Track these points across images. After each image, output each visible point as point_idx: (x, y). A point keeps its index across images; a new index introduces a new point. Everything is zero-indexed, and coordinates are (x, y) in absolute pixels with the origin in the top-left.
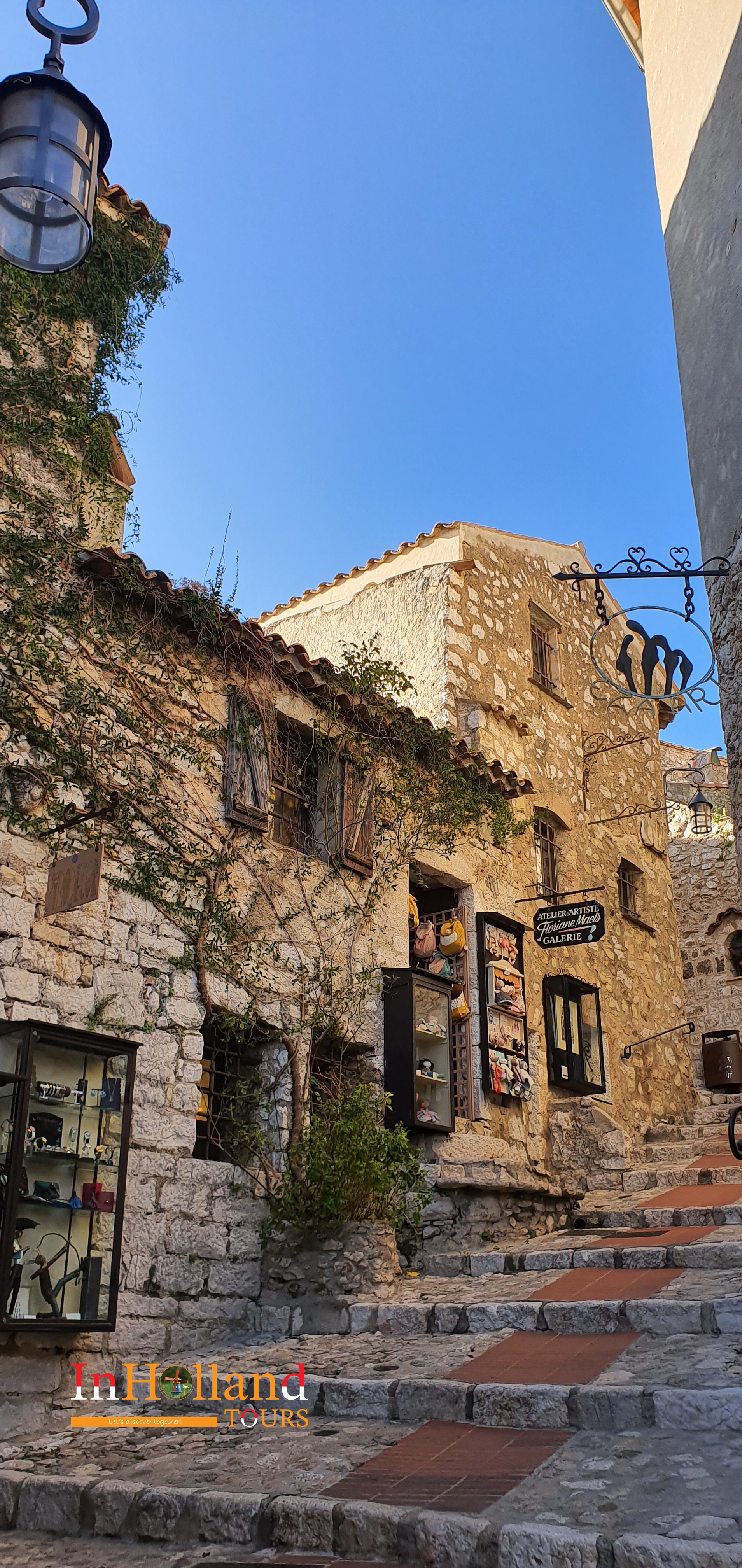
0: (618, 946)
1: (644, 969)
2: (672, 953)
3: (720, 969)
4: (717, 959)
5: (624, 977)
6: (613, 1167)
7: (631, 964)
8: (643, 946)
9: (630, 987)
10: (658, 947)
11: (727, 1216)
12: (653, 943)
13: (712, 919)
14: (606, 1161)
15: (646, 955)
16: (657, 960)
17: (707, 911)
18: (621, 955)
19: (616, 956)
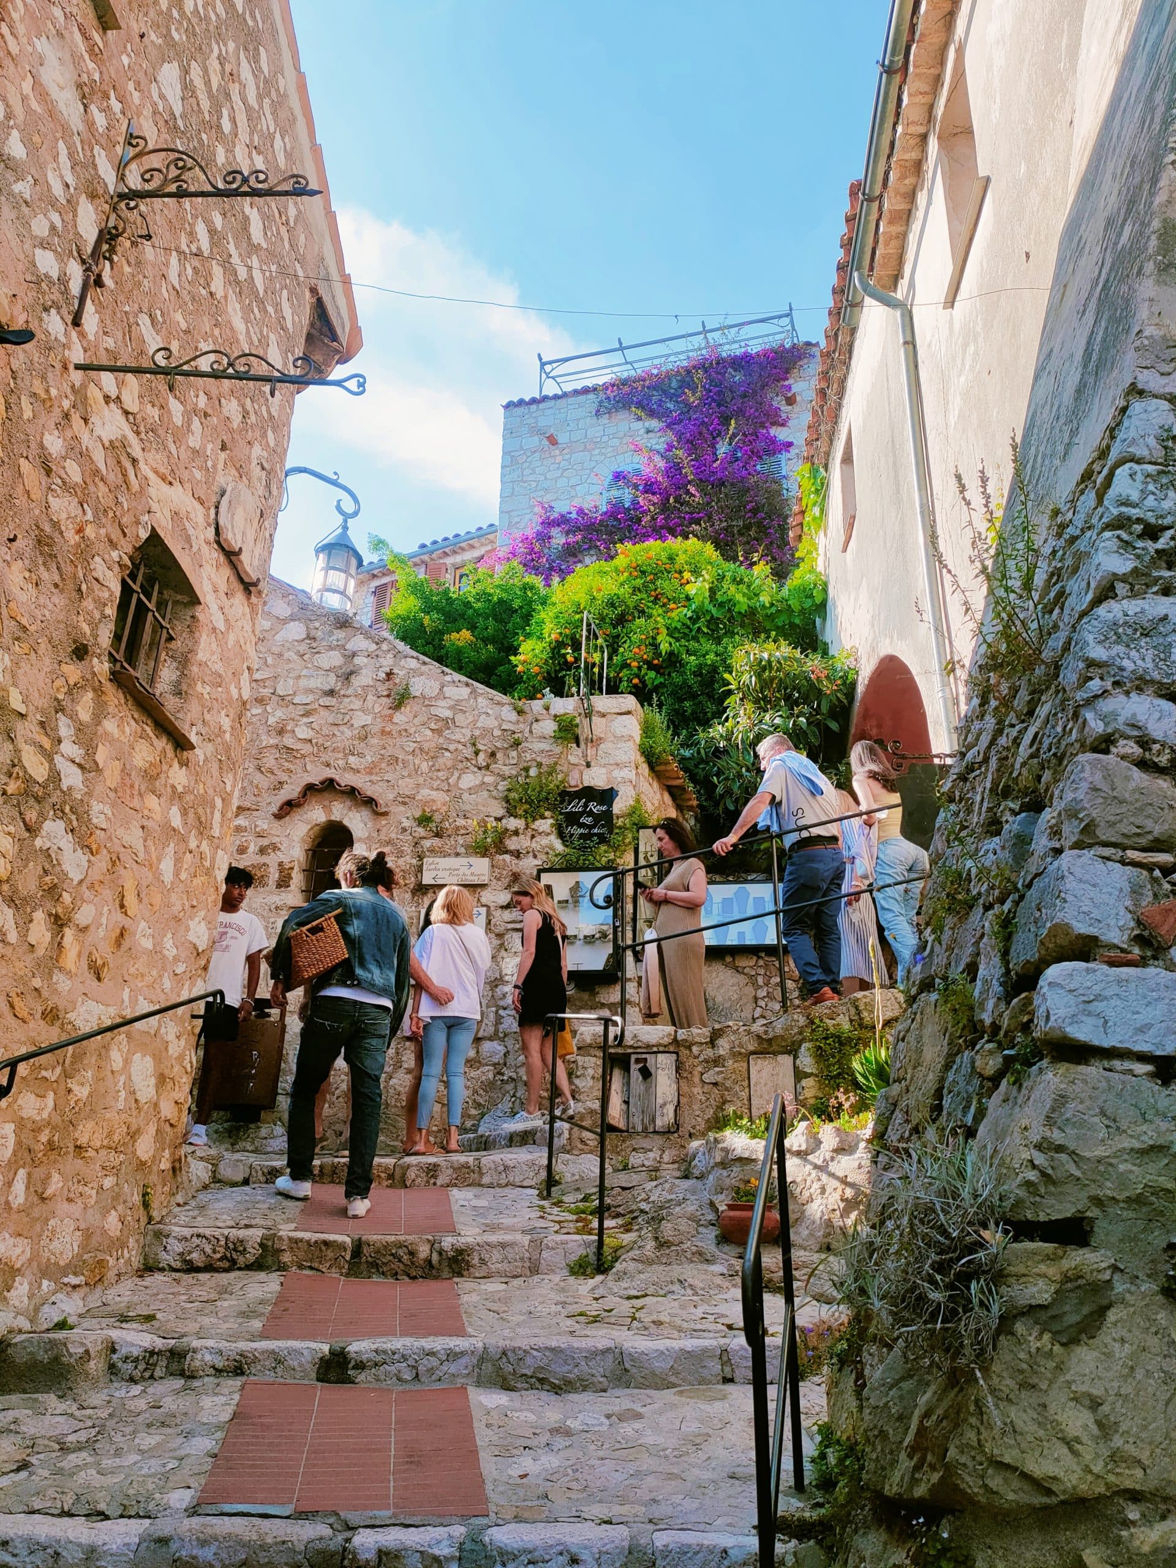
0: (69, 748)
1: (133, 837)
2: (217, 816)
3: (283, 882)
4: (281, 864)
5: (66, 842)
7: (99, 812)
8: (151, 776)
9: (75, 875)
10: (188, 790)
12: (178, 776)
13: (291, 791)
15: (152, 801)
16: (176, 821)
17: (284, 777)
18: (72, 778)
19: (55, 777)
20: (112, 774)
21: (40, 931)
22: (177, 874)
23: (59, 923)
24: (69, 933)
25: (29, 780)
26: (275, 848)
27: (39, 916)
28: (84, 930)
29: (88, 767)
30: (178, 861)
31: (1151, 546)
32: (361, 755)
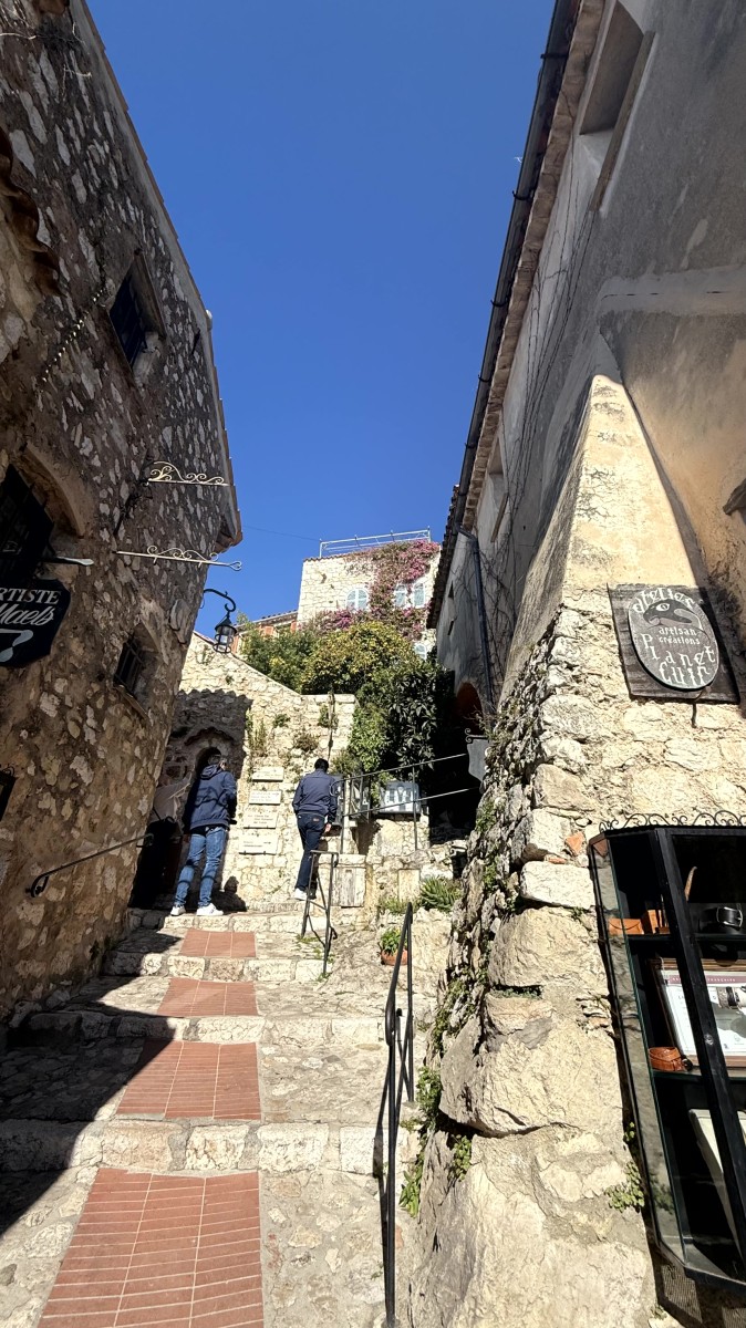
0: (91, 722)
1: (116, 762)
5: (84, 766)
7: (102, 751)
8: (128, 733)
9: (87, 782)
12: (139, 732)
13: (194, 732)
15: (127, 745)
16: (138, 753)
18: (90, 737)
19: (82, 735)
20: (109, 735)
21: (67, 811)
22: (135, 779)
23: (76, 806)
24: (81, 810)
25: (70, 737)
26: (184, 759)
27: (68, 801)
28: (88, 808)
29: (99, 731)
30: (137, 772)
31: (570, 673)
32: (228, 717)
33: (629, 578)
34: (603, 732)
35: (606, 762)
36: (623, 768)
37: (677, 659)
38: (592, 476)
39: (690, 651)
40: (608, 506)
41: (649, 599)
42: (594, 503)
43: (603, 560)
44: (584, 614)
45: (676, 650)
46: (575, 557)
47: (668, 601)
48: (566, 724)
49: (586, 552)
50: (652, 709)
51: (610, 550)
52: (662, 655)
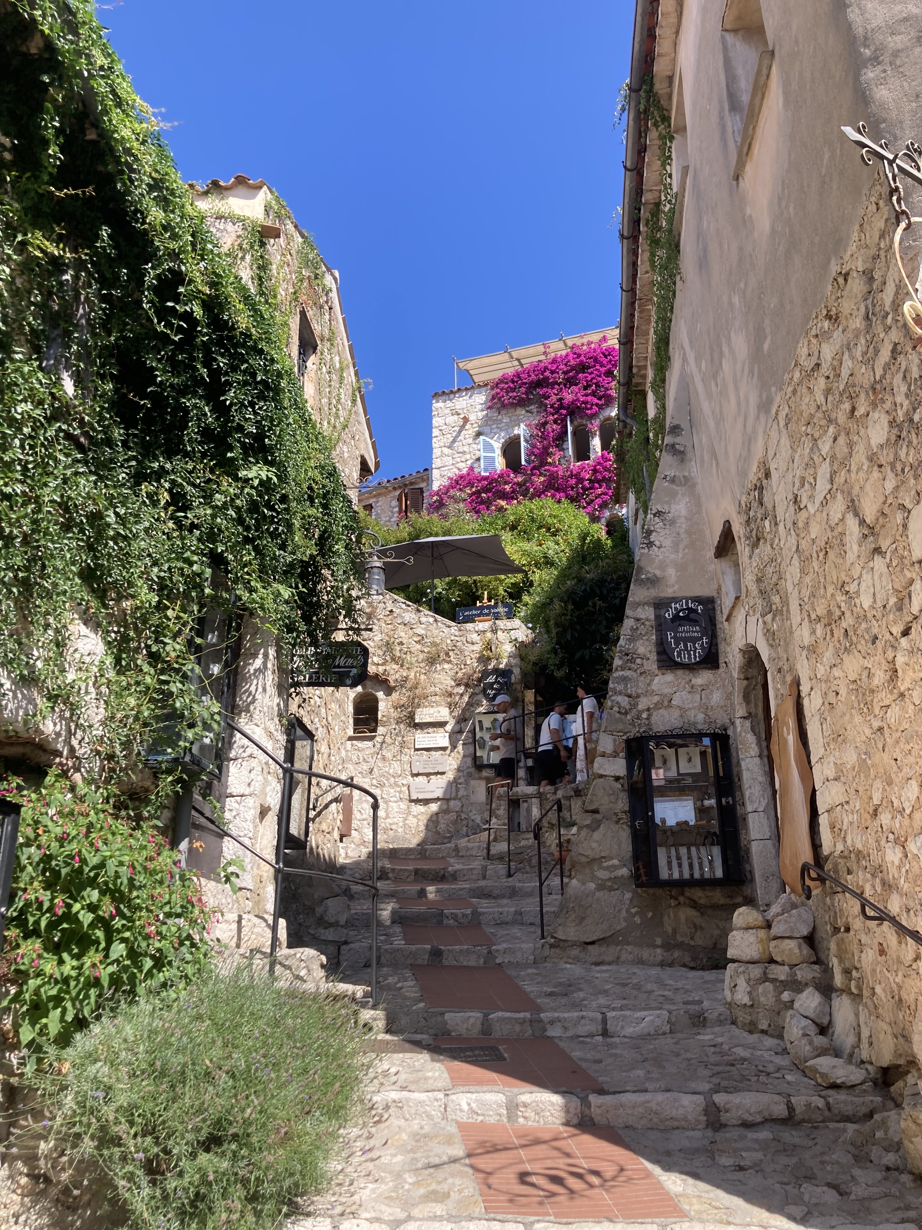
0: (317, 693)
1: (330, 719)
2: (346, 705)
6: (330, 938)
8: (332, 695)
11: (548, 1026)
14: (323, 931)
15: (333, 705)
18: (318, 702)
19: (315, 702)
31: (626, 658)
33: (669, 592)
34: (640, 691)
35: (640, 707)
36: (648, 710)
37: (686, 646)
38: (655, 515)
39: (694, 640)
40: (662, 539)
41: (676, 608)
42: (653, 538)
43: (653, 581)
44: (638, 620)
45: (686, 640)
46: (636, 581)
47: (688, 609)
48: (620, 687)
49: (643, 577)
50: (669, 677)
51: (658, 573)
52: (677, 644)
